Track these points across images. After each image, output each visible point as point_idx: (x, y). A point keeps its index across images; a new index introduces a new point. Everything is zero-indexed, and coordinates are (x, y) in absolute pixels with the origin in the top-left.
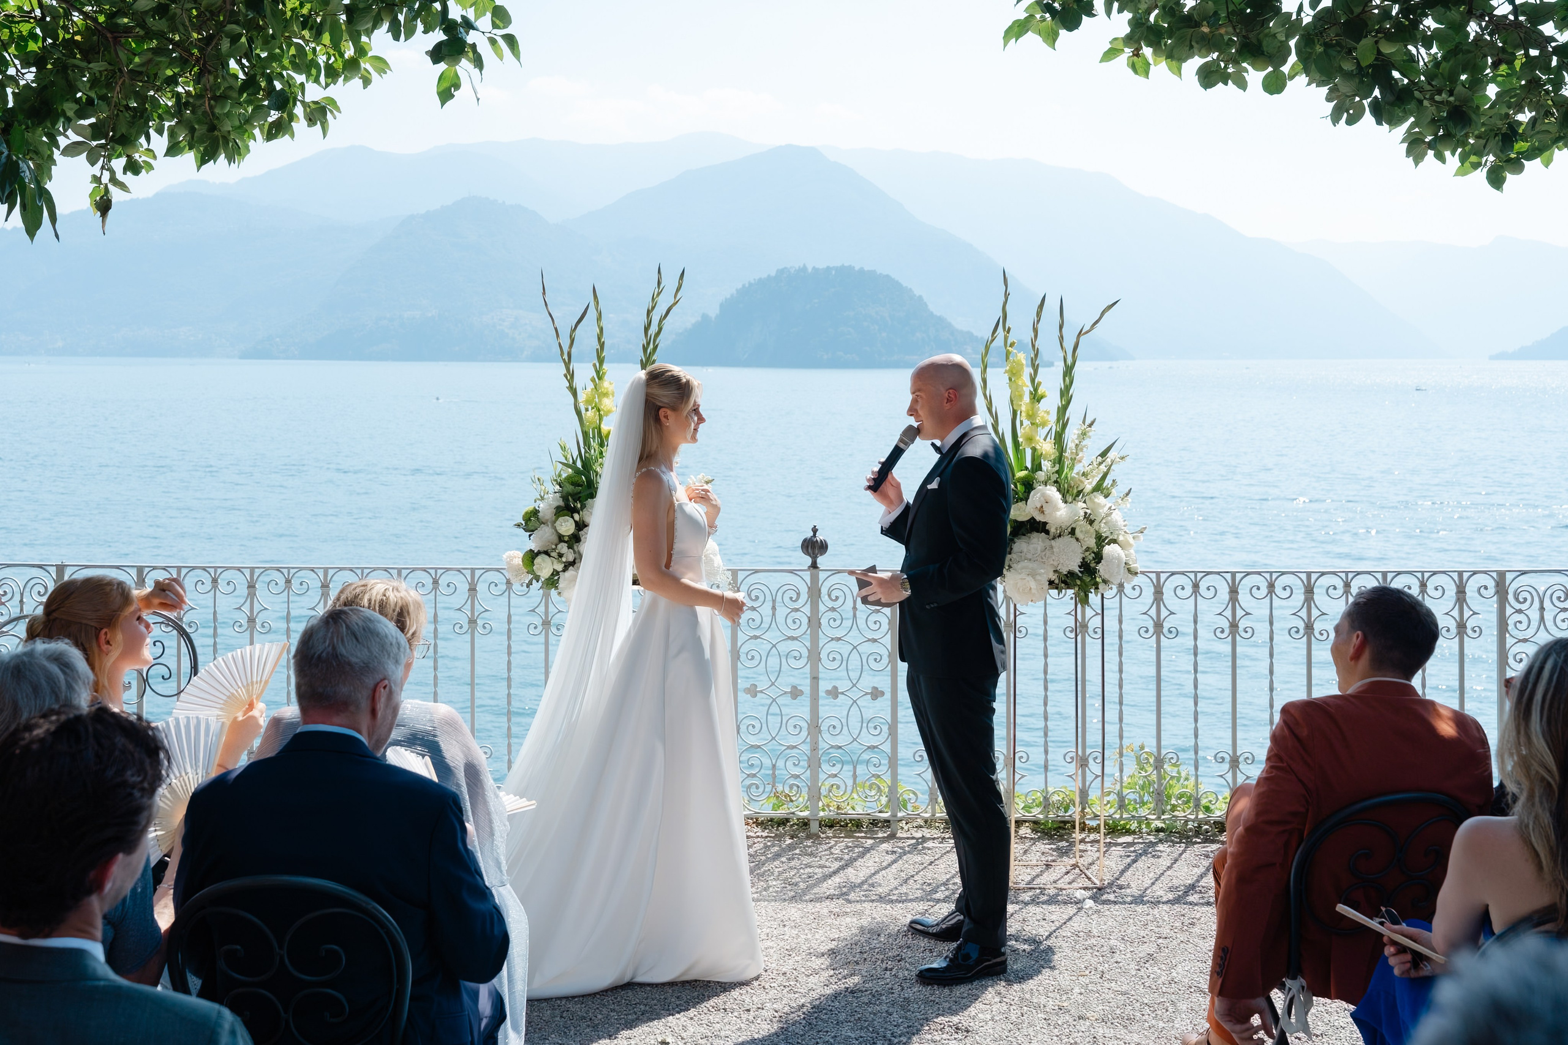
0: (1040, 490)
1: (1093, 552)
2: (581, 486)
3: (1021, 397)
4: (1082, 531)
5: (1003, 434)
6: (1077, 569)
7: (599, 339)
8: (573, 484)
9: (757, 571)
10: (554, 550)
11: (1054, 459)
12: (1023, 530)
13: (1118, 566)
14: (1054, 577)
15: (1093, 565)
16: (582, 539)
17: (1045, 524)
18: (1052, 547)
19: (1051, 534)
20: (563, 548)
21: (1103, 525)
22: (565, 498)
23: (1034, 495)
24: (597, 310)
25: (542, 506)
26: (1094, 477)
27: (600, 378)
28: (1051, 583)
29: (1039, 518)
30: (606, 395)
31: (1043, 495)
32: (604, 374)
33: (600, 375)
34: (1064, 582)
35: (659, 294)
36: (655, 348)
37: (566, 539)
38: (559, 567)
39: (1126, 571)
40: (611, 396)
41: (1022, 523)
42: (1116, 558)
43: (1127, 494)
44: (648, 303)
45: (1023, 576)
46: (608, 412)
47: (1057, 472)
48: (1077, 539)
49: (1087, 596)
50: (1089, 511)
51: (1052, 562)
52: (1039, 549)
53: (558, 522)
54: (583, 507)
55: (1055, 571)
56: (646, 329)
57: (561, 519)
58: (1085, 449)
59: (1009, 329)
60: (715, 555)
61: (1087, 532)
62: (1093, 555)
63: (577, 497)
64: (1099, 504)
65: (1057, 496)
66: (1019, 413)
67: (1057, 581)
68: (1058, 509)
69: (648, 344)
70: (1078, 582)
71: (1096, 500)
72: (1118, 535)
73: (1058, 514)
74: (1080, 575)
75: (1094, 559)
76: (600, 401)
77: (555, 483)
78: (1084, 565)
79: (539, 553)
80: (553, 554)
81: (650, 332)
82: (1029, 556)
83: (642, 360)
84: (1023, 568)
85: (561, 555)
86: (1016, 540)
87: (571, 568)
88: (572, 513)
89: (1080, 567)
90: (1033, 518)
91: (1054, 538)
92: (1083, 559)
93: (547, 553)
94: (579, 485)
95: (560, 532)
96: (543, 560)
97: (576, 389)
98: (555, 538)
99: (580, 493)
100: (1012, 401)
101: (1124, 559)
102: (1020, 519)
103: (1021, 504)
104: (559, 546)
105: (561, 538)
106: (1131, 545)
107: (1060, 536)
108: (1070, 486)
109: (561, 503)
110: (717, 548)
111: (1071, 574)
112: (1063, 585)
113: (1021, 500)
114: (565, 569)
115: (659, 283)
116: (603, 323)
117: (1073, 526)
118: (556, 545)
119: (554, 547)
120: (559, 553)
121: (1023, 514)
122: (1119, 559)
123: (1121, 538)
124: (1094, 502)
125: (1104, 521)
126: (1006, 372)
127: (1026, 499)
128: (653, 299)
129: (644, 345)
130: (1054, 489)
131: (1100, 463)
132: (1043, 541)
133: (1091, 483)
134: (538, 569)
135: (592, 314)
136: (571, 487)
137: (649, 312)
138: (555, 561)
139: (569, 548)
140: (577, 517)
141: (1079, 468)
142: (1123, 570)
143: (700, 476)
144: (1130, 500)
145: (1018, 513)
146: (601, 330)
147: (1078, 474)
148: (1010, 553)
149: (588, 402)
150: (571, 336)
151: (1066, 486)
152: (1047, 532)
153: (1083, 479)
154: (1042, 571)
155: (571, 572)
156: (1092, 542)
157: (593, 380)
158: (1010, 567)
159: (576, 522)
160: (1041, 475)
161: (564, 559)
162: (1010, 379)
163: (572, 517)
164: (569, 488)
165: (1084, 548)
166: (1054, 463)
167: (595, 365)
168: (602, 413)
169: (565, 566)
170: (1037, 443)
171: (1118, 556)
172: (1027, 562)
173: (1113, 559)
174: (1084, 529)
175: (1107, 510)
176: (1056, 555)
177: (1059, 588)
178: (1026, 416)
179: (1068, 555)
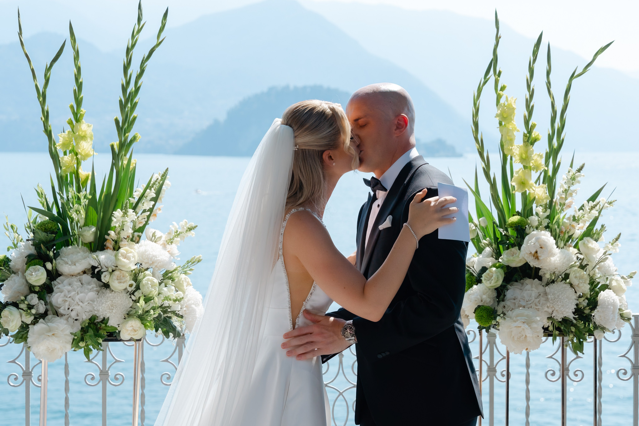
0: (534, 235)
1: (587, 298)
2: (56, 233)
3: (511, 142)
4: (576, 277)
5: (494, 179)
6: (571, 316)
7: (77, 79)
8: (46, 231)
10: (23, 301)
11: (546, 204)
12: (516, 276)
13: (613, 312)
14: (547, 323)
15: (587, 311)
16: (55, 289)
17: (538, 270)
18: (546, 294)
19: (545, 280)
20: (34, 299)
21: (597, 271)
22: (37, 245)
23: (529, 240)
24: (74, 48)
25: (12, 254)
26: (585, 222)
27: (78, 120)
28: (546, 329)
29: (533, 263)
30: (83, 138)
31: (538, 240)
32: (82, 116)
33: (77, 117)
34: (558, 329)
35: (140, 32)
36: (137, 89)
37: (37, 289)
38: (29, 320)
39: (619, 316)
40: (89, 140)
41: (515, 268)
42: (611, 304)
43: (617, 239)
44: (126, 41)
45: (518, 324)
46: (86, 157)
47: (548, 217)
48: (571, 285)
49: (581, 344)
50: (581, 257)
51: (546, 309)
52: (533, 295)
53: (28, 272)
54: (56, 255)
55: (548, 318)
56: (126, 68)
57: (31, 268)
58: (574, 194)
59: (500, 73)
60: (197, 305)
61: (581, 278)
62: (587, 301)
63: (49, 244)
64: (592, 249)
65: (551, 241)
66: (509, 158)
67: (551, 328)
68: (553, 255)
69: (128, 83)
70: (573, 329)
71: (590, 245)
72: (611, 280)
73: (553, 259)
74: (575, 322)
75: (588, 305)
76: (77, 144)
77: (29, 230)
78: (578, 311)
79: (7, 304)
80: (22, 306)
81: (129, 71)
82: (523, 303)
83: (121, 101)
84: (517, 316)
85: (30, 307)
86: (509, 286)
87: (41, 320)
88: (45, 262)
89: (574, 313)
90: (527, 265)
91: (547, 284)
92: (577, 305)
93: (15, 305)
94: (52, 233)
95: (31, 282)
96: (11, 313)
97: (50, 132)
98: (26, 290)
99: (54, 240)
100: (502, 146)
101: (618, 304)
102: (514, 265)
103: (515, 249)
104: (29, 297)
105: (31, 289)
106: (623, 291)
107: (553, 282)
108: (561, 232)
109: (32, 251)
110: (200, 297)
111: (565, 321)
112: (557, 332)
113: (513, 245)
114: (35, 322)
115: (139, 20)
116: (81, 63)
117: (567, 272)
118: (26, 297)
119: (23, 298)
120: (28, 305)
121: (517, 259)
122: (614, 304)
123: (614, 284)
124: (588, 248)
125: (598, 266)
126: (497, 116)
127: (520, 246)
128: (133, 36)
129: (123, 86)
130: (548, 234)
131: (592, 208)
132: (537, 288)
133: (582, 228)
134: (6, 322)
135: (68, 52)
136: (44, 234)
137: (128, 51)
138: (24, 313)
139: (40, 298)
140: (49, 266)
141: (569, 212)
142: (617, 316)
143: (183, 223)
144: (620, 245)
145: (511, 258)
146: (79, 69)
147: (569, 219)
148: (503, 301)
149: (64, 145)
150: (46, 75)
151: (558, 231)
152: (540, 278)
153: (574, 223)
154: (537, 318)
155: (41, 325)
156: (585, 288)
157: (70, 123)
158: (504, 314)
159: (47, 271)
160: (534, 220)
161: (33, 311)
162: (500, 124)
163: (45, 267)
164: (42, 235)
165: (578, 294)
166: (546, 208)
167: (72, 107)
168: (79, 156)
169: (35, 318)
170: (531, 188)
171: (612, 302)
172: (521, 309)
173: (609, 305)
174: (578, 275)
175: (602, 254)
176: (551, 302)
177: (553, 335)
178: (520, 159)
179: (562, 302)
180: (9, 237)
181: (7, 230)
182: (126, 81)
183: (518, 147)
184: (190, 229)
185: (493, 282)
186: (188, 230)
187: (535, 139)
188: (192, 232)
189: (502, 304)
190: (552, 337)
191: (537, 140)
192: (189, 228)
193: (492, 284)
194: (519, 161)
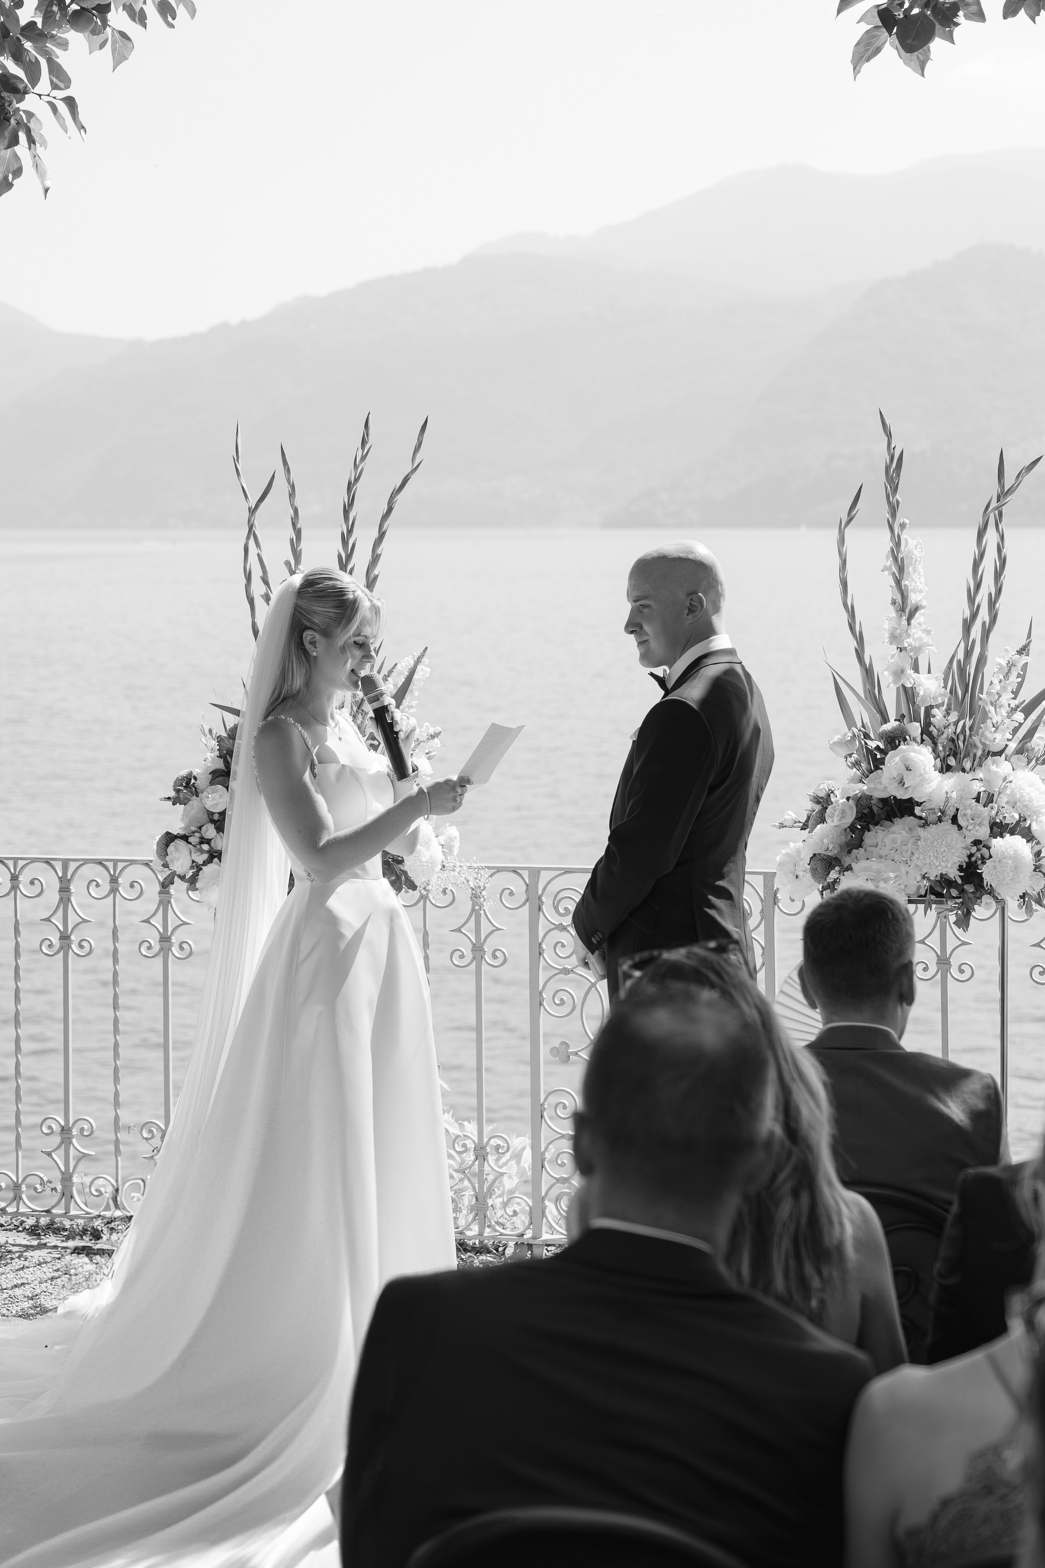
0: (901, 750)
4: (969, 816)
6: (954, 874)
7: (294, 524)
9: (567, 871)
10: (194, 833)
14: (922, 885)
17: (912, 803)
18: (918, 839)
19: (922, 818)
20: (209, 831)
23: (893, 758)
24: (288, 480)
29: (902, 795)
31: (909, 757)
34: (935, 892)
35: (363, 458)
37: (216, 817)
38: (200, 858)
41: (884, 801)
42: (1010, 858)
44: (349, 473)
48: (960, 828)
49: (968, 914)
50: (984, 784)
51: (915, 861)
53: (206, 793)
55: (924, 875)
56: (346, 510)
57: (211, 789)
61: (978, 816)
62: (984, 851)
64: (998, 774)
65: (926, 760)
67: (924, 891)
68: (929, 781)
69: (349, 531)
70: (956, 893)
71: (993, 768)
72: (1028, 821)
73: (931, 788)
74: (959, 881)
78: (965, 866)
80: (192, 839)
81: (351, 516)
82: (884, 852)
83: (340, 556)
85: (202, 841)
89: (961, 868)
90: (891, 795)
91: (927, 825)
92: (970, 856)
93: (184, 838)
95: (207, 807)
98: (203, 817)
102: (876, 794)
103: (877, 773)
104: (204, 828)
105: (210, 817)
107: (935, 821)
111: (945, 881)
112: (933, 897)
114: (208, 862)
115: (365, 441)
116: (299, 501)
117: (955, 807)
118: (200, 827)
119: (195, 829)
120: (200, 838)
124: (990, 771)
125: (1005, 799)
128: (356, 466)
129: (343, 534)
130: (928, 750)
132: (910, 830)
135: (281, 485)
137: (351, 487)
138: (194, 850)
145: (872, 785)
146: (296, 510)
150: (249, 521)
152: (916, 816)
154: (892, 875)
156: (982, 833)
158: (849, 867)
160: (913, 729)
165: (970, 840)
169: (210, 857)
170: (908, 679)
171: (1013, 854)
172: (874, 861)
173: (1005, 858)
174: (969, 812)
175: (1002, 782)
176: (920, 851)
177: (927, 902)
178: (890, 637)
179: (937, 851)
180: (206, 745)
181: (205, 735)
182: (348, 528)
183: (887, 619)
184: (433, 737)
185: (835, 819)
186: (430, 738)
187: (915, 607)
188: (436, 740)
189: (855, 851)
190: (924, 905)
191: (919, 608)
192: (431, 736)
193: (835, 822)
194: (888, 640)
